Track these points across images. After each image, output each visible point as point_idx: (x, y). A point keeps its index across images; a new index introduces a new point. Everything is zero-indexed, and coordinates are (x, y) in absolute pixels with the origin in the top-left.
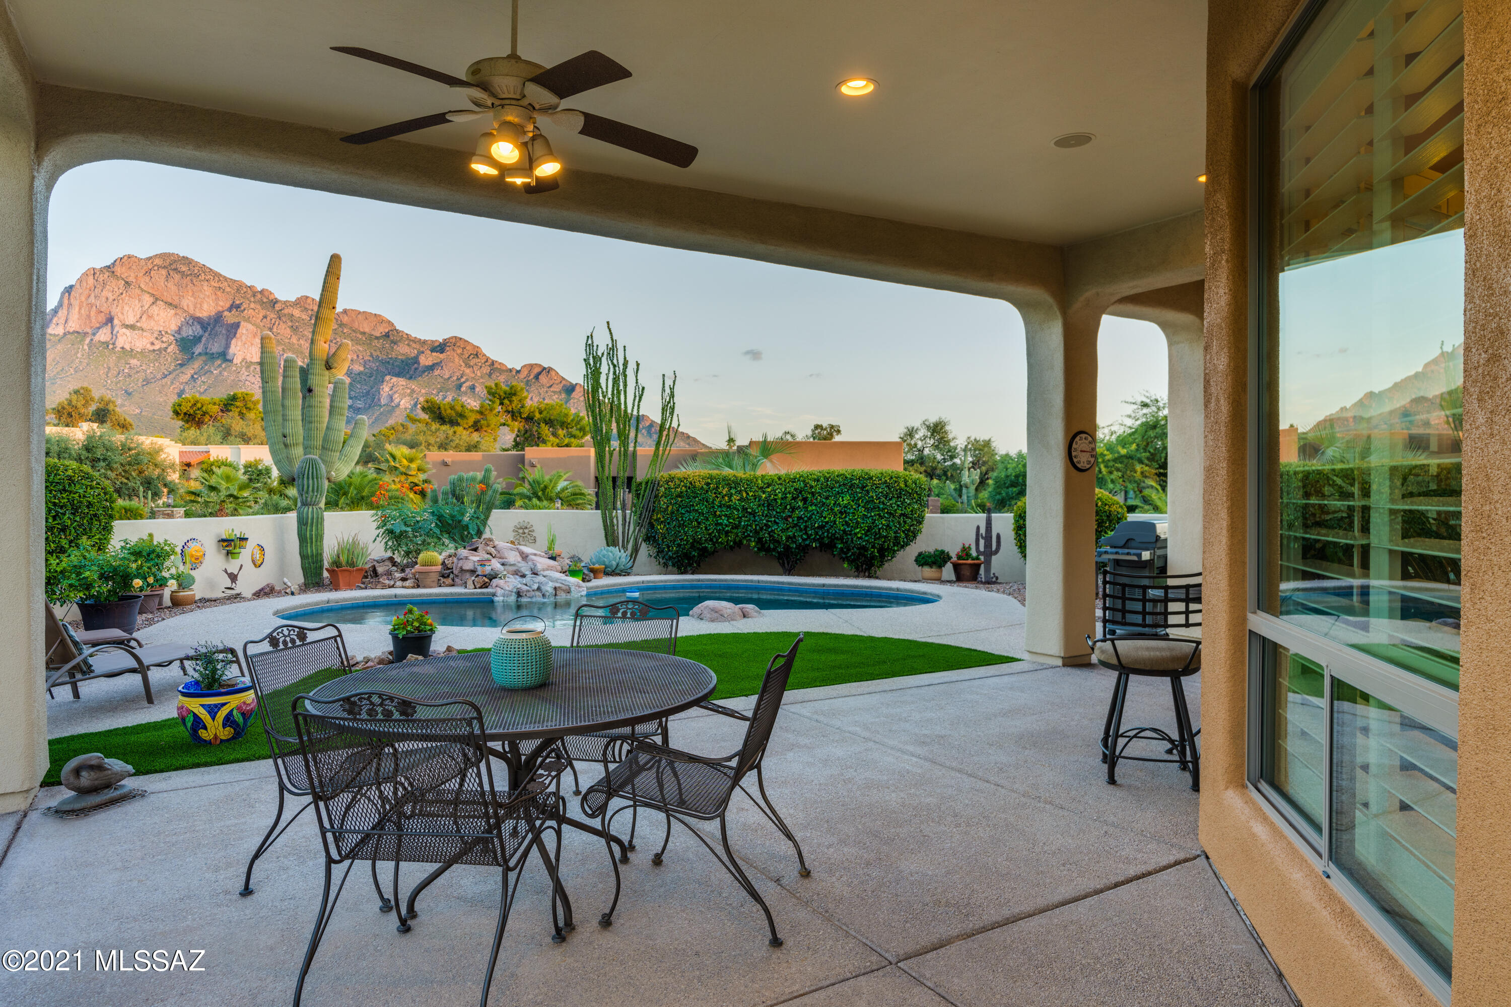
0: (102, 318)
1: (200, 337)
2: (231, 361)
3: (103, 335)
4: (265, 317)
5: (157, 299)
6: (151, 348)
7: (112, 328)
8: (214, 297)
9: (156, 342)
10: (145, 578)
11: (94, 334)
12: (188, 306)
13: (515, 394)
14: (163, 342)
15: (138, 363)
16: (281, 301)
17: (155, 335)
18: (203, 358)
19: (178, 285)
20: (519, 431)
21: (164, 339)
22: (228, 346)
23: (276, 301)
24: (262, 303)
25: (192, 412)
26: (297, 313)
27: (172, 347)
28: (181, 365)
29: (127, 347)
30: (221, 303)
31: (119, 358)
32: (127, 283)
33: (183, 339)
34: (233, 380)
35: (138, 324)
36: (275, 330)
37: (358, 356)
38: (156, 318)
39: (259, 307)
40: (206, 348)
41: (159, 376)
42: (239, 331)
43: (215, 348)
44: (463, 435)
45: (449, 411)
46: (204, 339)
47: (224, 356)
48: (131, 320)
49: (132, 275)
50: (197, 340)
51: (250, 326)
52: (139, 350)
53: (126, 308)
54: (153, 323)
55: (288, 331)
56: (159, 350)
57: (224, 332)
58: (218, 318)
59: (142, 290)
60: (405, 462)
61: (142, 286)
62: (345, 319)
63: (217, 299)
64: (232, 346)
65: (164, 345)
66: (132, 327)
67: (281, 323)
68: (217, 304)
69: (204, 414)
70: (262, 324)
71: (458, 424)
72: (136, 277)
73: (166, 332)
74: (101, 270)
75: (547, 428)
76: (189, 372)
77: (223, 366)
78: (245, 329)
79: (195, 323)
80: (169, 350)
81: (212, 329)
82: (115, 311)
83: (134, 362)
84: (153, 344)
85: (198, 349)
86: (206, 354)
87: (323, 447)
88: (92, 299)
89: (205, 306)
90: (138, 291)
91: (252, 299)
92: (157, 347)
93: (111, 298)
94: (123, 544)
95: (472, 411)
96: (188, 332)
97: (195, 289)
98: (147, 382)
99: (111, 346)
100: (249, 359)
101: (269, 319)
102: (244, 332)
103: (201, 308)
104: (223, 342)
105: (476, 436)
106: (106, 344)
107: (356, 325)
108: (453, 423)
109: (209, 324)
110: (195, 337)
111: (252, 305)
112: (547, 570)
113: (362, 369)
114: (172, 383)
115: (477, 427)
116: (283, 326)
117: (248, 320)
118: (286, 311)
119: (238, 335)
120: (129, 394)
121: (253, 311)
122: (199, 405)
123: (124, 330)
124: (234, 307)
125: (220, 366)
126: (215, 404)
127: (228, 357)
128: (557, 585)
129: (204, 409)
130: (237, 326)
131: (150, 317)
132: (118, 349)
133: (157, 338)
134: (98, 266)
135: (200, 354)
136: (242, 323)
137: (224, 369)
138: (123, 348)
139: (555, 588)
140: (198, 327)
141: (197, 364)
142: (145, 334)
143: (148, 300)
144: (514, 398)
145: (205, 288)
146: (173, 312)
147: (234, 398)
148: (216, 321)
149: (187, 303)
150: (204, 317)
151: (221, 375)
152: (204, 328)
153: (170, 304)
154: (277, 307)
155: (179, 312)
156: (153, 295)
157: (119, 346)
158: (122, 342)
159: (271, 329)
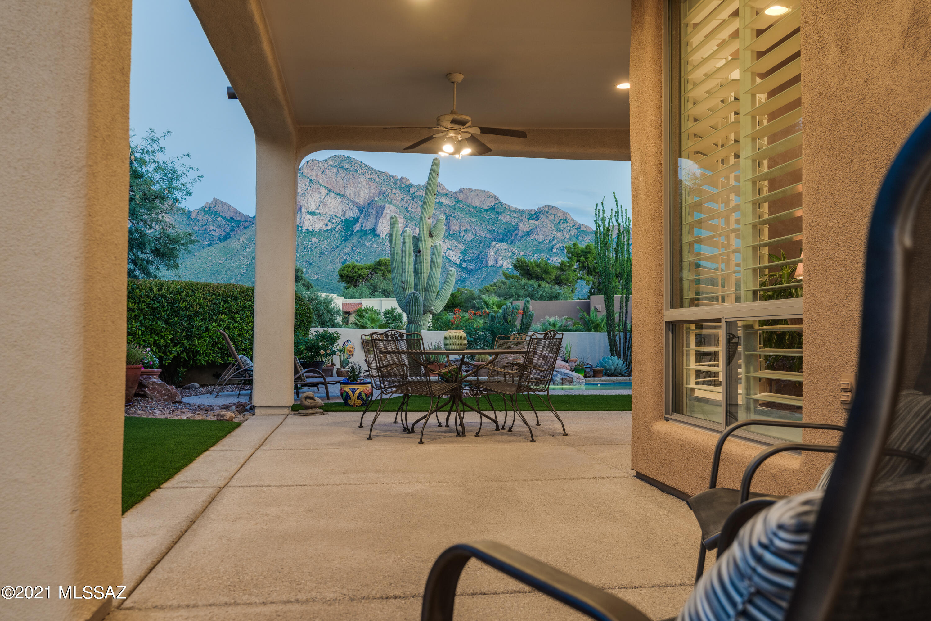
1: (359, 218)
2: (378, 235)
4: (403, 199)
5: (330, 191)
6: (326, 229)
7: (301, 213)
8: (368, 186)
9: (329, 224)
10: (325, 350)
12: (350, 194)
13: (590, 252)
14: (333, 223)
15: (317, 240)
16: (414, 186)
17: (328, 219)
18: (359, 234)
19: (344, 179)
20: (593, 283)
21: (334, 221)
22: (376, 224)
23: (411, 186)
24: (401, 188)
25: (351, 275)
27: (339, 226)
28: (345, 240)
29: (310, 229)
30: (373, 191)
31: (305, 237)
32: (311, 181)
33: (346, 220)
34: (380, 251)
35: (317, 211)
36: (410, 209)
37: (470, 226)
38: (329, 205)
39: (398, 192)
40: (362, 226)
41: (330, 249)
42: (385, 211)
43: (368, 226)
44: (546, 287)
45: (536, 268)
46: (360, 220)
47: (374, 232)
48: (313, 208)
49: (314, 174)
50: (356, 220)
51: (392, 208)
52: (317, 230)
53: (310, 199)
54: (327, 210)
56: (331, 230)
57: (374, 213)
58: (370, 203)
59: (321, 185)
60: (495, 308)
61: (321, 182)
62: (461, 196)
63: (370, 188)
64: (380, 224)
65: (334, 226)
66: (313, 213)
67: (414, 203)
68: (370, 192)
69: (360, 276)
70: (400, 205)
71: (543, 279)
72: (317, 176)
73: (336, 216)
75: (617, 280)
76: (350, 245)
77: (373, 239)
78: (389, 209)
79: (355, 208)
80: (337, 229)
81: (366, 211)
82: (303, 202)
83: (314, 240)
84: (326, 225)
85: (357, 228)
86: (362, 231)
87: (427, 290)
89: (362, 194)
90: (318, 186)
91: (394, 186)
92: (329, 228)
94: (316, 333)
95: (554, 268)
96: (350, 215)
97: (355, 181)
98: (322, 254)
99: (300, 229)
101: (405, 200)
102: (388, 212)
103: (359, 196)
104: (374, 221)
105: (556, 289)
107: (469, 201)
108: (538, 278)
109: (364, 208)
110: (354, 218)
111: (394, 191)
112: (560, 368)
113: (473, 237)
114: (339, 254)
115: (558, 281)
116: (416, 205)
117: (390, 203)
118: (418, 194)
119: (384, 215)
120: (311, 264)
121: (395, 195)
122: (356, 270)
123: (308, 216)
124: (382, 194)
125: (371, 240)
126: (366, 268)
127: (377, 233)
128: (564, 377)
129: (359, 272)
130: (383, 207)
131: (325, 205)
132: (304, 230)
133: (329, 221)
135: (358, 231)
136: (387, 205)
137: (374, 242)
138: (307, 230)
139: (562, 379)
140: (357, 210)
141: (355, 239)
142: (322, 218)
143: (324, 191)
144: (589, 256)
145: (362, 180)
146: (340, 200)
147: (379, 263)
148: (369, 205)
149: (349, 192)
150: (361, 202)
151: (371, 247)
152: (361, 211)
153: (338, 194)
154: (412, 190)
155: (344, 199)
156: (327, 188)
157: (305, 228)
158: (307, 225)
159: (407, 209)
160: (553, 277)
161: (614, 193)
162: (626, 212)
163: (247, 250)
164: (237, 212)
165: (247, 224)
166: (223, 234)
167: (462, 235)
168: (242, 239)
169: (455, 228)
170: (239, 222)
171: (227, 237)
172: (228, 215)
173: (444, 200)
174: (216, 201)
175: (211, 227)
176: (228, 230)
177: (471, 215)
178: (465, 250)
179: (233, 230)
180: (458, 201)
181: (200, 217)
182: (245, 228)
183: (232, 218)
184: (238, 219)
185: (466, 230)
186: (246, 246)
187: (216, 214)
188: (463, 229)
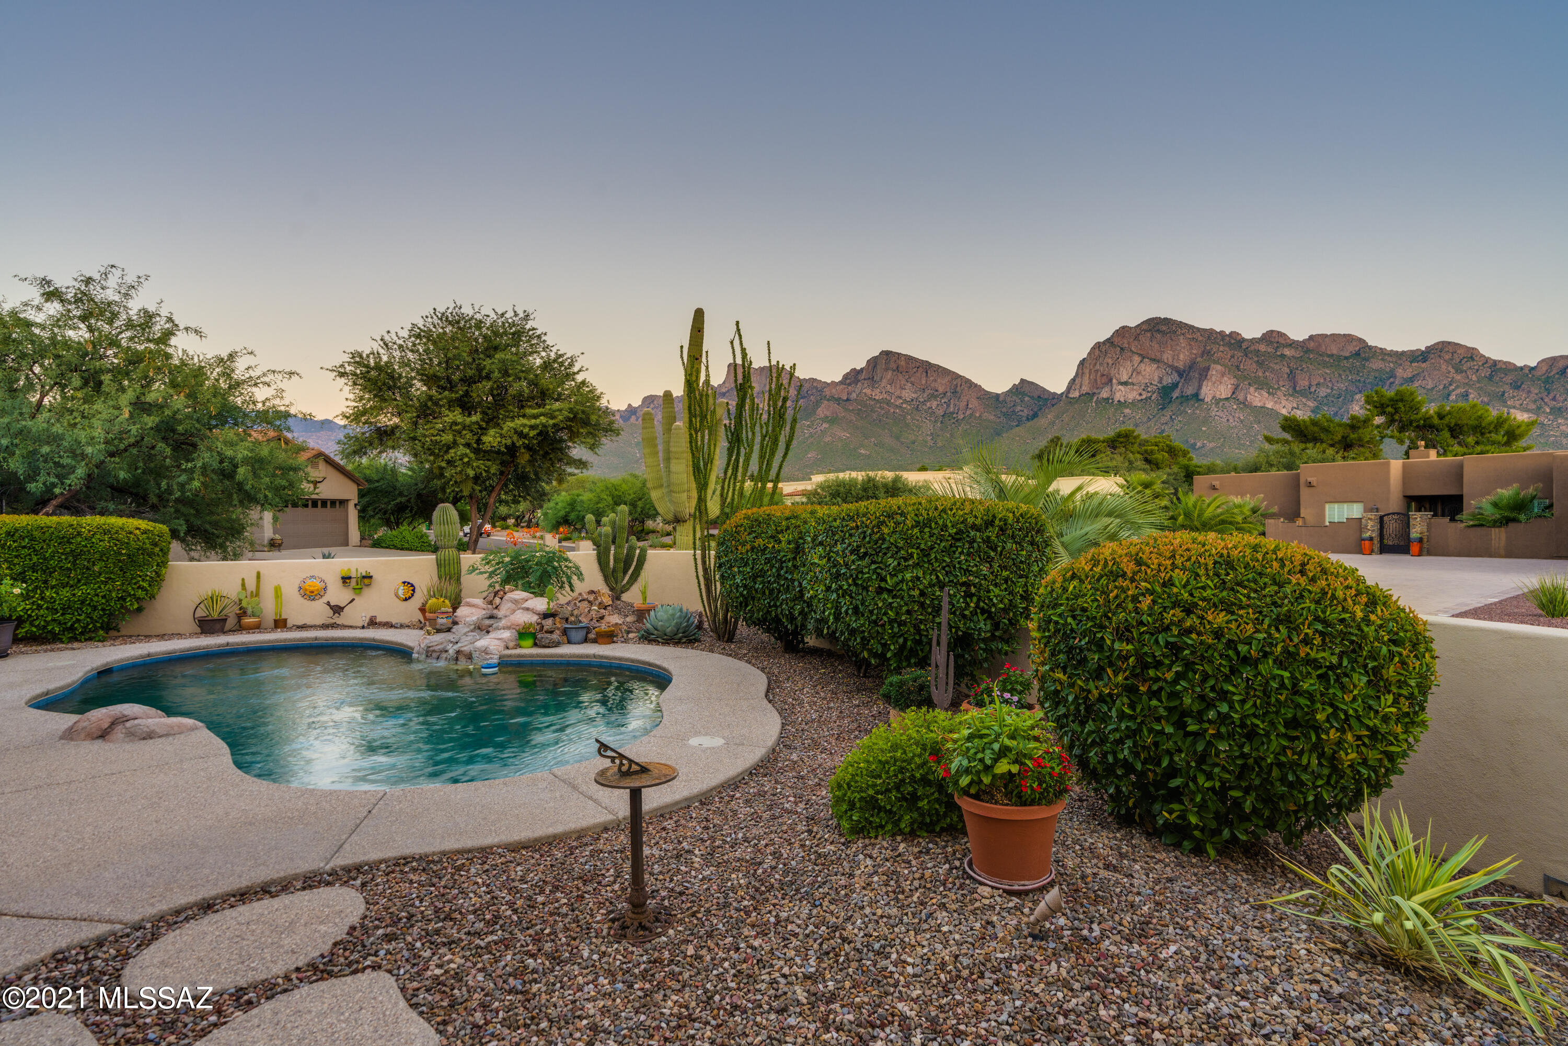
0: (1104, 379)
1: (1178, 383)
2: (1203, 400)
3: (1105, 394)
4: (1232, 357)
5: (1144, 358)
6: (1140, 398)
7: (1112, 386)
8: (1188, 348)
9: (1143, 393)
11: (1099, 393)
12: (1168, 359)
14: (1148, 392)
15: (1130, 412)
16: (1247, 340)
17: (1143, 387)
18: (1179, 401)
19: (1160, 343)
21: (1149, 389)
22: (1200, 387)
23: (1244, 340)
24: (1230, 345)
26: (1262, 348)
27: (1155, 395)
28: (1162, 409)
29: (1122, 400)
30: (1195, 352)
31: (1116, 409)
32: (1123, 350)
33: (1163, 387)
34: (1205, 417)
35: (1130, 380)
37: (1325, 379)
38: (1143, 373)
39: (1227, 349)
40: (1182, 392)
41: (1145, 420)
42: (1210, 373)
43: (1190, 391)
44: (1328, 452)
46: (1180, 385)
47: (1196, 396)
48: (1125, 378)
49: (1126, 342)
50: (1175, 386)
51: (1219, 367)
52: (1130, 401)
53: (1121, 369)
54: (1140, 378)
55: (1254, 365)
56: (1146, 399)
57: (1197, 376)
58: (1192, 366)
59: (1133, 352)
61: (1133, 349)
62: (1312, 344)
63: (1191, 349)
64: (1204, 388)
65: (1149, 394)
66: (1125, 384)
67: (1248, 360)
68: (1191, 353)
70: (1230, 364)
71: (1320, 441)
72: (1129, 343)
73: (1151, 384)
74: (1104, 343)
76: (1168, 414)
77: (1196, 405)
78: (1215, 370)
79: (1174, 372)
80: (1153, 398)
81: (1187, 375)
82: (1113, 372)
83: (1127, 411)
84: (1141, 395)
85: (1175, 394)
86: (1182, 397)
88: (1098, 367)
89: (1181, 357)
90: (1130, 354)
91: (1221, 343)
92: (1144, 397)
93: (1110, 361)
95: (1340, 425)
96: (1168, 380)
97: (1173, 343)
99: (1110, 401)
100: (1218, 396)
101: (1236, 358)
102: (1214, 373)
103: (1178, 359)
104: (1196, 385)
106: (1108, 399)
107: (1323, 349)
108: (1315, 440)
109: (1184, 371)
110: (1173, 384)
111: (1222, 349)
113: (1329, 391)
117: (1217, 362)
118: (1252, 348)
119: (1208, 377)
121: (1223, 353)
123: (1120, 387)
124: (1206, 353)
125: (1193, 406)
127: (1200, 397)
130: (1208, 369)
131: (1139, 373)
132: (1115, 402)
133: (1144, 390)
134: (1102, 340)
135: (1177, 398)
136: (1212, 366)
137: (1197, 408)
138: (1119, 401)
140: (1176, 375)
141: (1174, 406)
142: (1135, 387)
143: (1137, 359)
145: (1181, 341)
146: (1156, 366)
148: (1190, 367)
149: (1167, 356)
150: (1180, 365)
151: (1194, 413)
152: (1180, 375)
153: (1153, 360)
154: (1244, 346)
155: (1161, 365)
156: (1140, 355)
157: (1116, 400)
158: (1118, 396)
159: (1238, 367)
160: (1338, 437)
164: (1044, 390)
165: (1055, 401)
166: (1031, 413)
167: (1313, 390)
168: (1049, 417)
169: (1303, 383)
170: (1047, 400)
171: (1035, 415)
172: (1036, 394)
173: (1287, 352)
174: (1023, 381)
175: (1019, 408)
176: (1035, 410)
177: (1325, 365)
178: (1317, 407)
179: (1040, 409)
180: (1308, 351)
181: (1008, 399)
182: (1053, 406)
183: (1039, 397)
184: (1046, 397)
185: (1318, 384)
186: (1053, 423)
187: (1024, 394)
188: (1314, 383)
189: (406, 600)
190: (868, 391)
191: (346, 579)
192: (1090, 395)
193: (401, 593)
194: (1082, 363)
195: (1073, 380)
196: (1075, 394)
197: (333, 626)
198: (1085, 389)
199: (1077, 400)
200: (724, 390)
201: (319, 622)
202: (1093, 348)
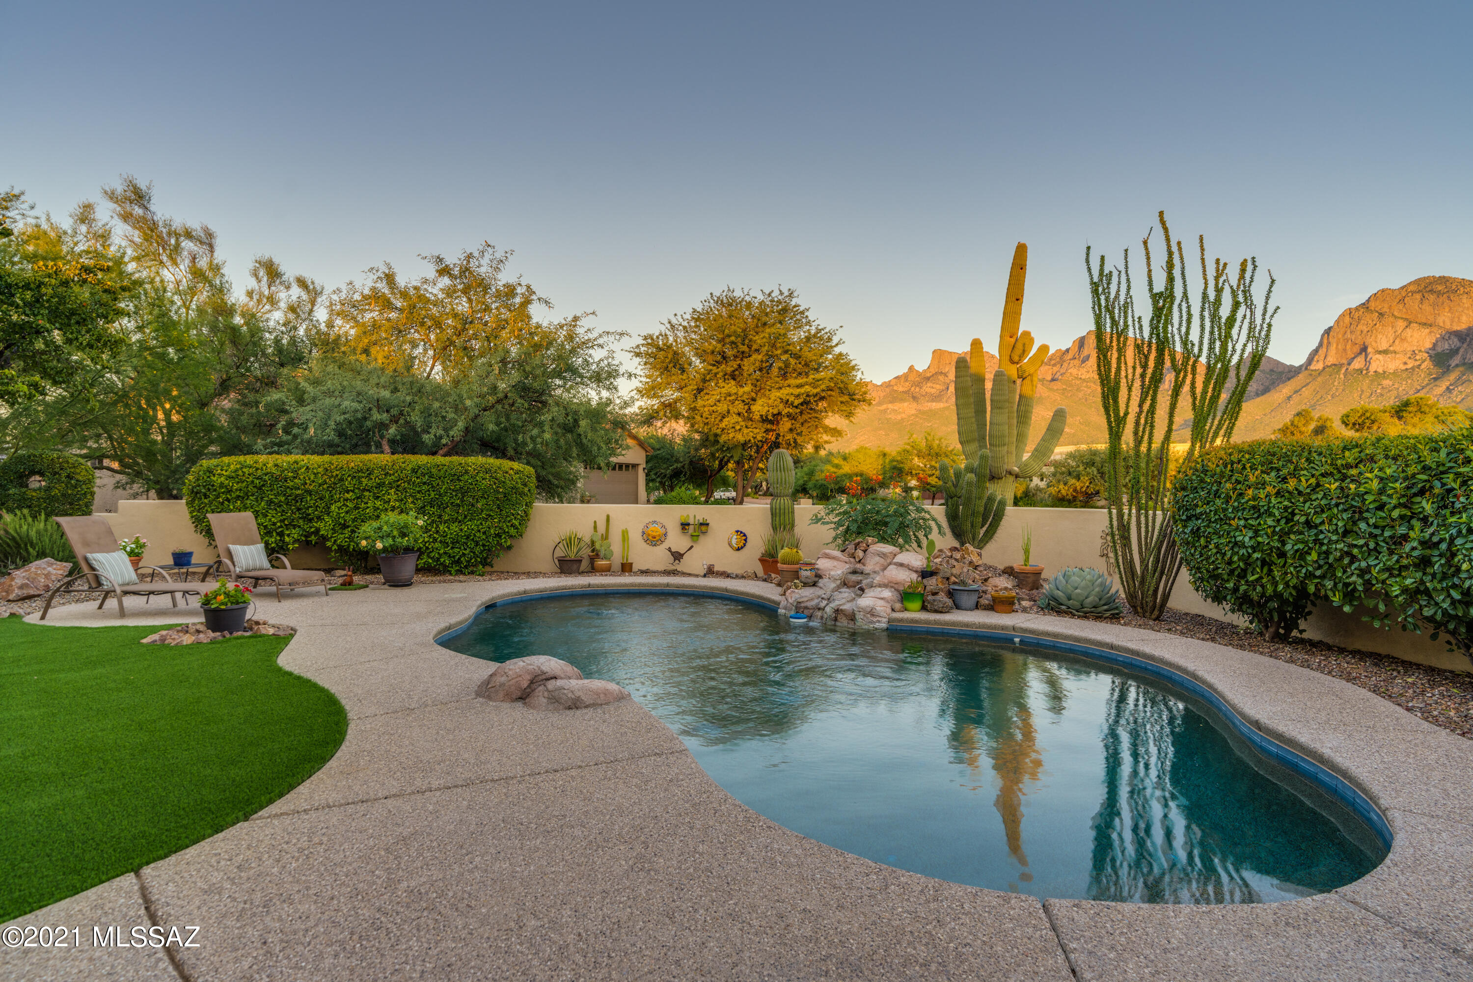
0: (1357, 349)
1: (1458, 349)
3: (1358, 364)
5: (1410, 323)
6: (1404, 368)
7: (1366, 356)
9: (1409, 361)
11: (1349, 364)
12: (1444, 322)
14: (1416, 360)
15: (1391, 383)
17: (1409, 355)
18: (1461, 369)
19: (1433, 305)
21: (1418, 357)
27: (1426, 363)
28: (1436, 379)
29: (1380, 370)
31: (1372, 381)
32: (1381, 315)
33: (1438, 354)
35: (1392, 348)
38: (1410, 340)
40: (1464, 359)
41: (1412, 391)
46: (1462, 351)
48: (1384, 346)
49: (1386, 306)
50: (1454, 352)
52: (1392, 371)
53: (1380, 336)
54: (1406, 345)
56: (1413, 368)
59: (1396, 317)
61: (1396, 313)
65: (1418, 363)
66: (1385, 352)
72: (1390, 307)
73: (1420, 351)
74: (1357, 309)
76: (1444, 384)
79: (1452, 337)
80: (1423, 367)
82: (1369, 341)
83: (1387, 382)
84: (1405, 364)
85: (1455, 361)
86: (1464, 364)
88: (1348, 335)
89: (1464, 319)
90: (1391, 319)
92: (1410, 366)
93: (1365, 329)
96: (1444, 346)
97: (1453, 304)
99: (1364, 372)
103: (1459, 322)
106: (1360, 371)
110: (1451, 350)
123: (1377, 356)
131: (1403, 340)
132: (1371, 373)
133: (1410, 358)
134: (1354, 306)
135: (1457, 366)
138: (1376, 372)
140: (1456, 340)
141: (1453, 376)
142: (1398, 356)
143: (1401, 324)
145: (1464, 301)
146: (1427, 331)
149: (1443, 319)
150: (1463, 329)
152: (1462, 340)
153: (1424, 324)
155: (1435, 329)
156: (1405, 320)
157: (1372, 371)
158: (1375, 367)
161: (1161, 214)
162: (1180, 249)
163: (1292, 402)
164: (1278, 363)
165: (1292, 374)
166: (1261, 388)
168: (1284, 391)
170: (1281, 373)
176: (1267, 384)
179: (1274, 383)
182: (1289, 379)
183: (1272, 370)
184: (1280, 370)
189: (738, 549)
190: (1074, 371)
191: (684, 526)
192: (1337, 366)
193: (734, 542)
194: (1328, 331)
195: (1316, 352)
196: (1317, 366)
197: (674, 573)
198: (1331, 360)
199: (1321, 373)
200: (928, 375)
201: (661, 568)
202: (1343, 315)
